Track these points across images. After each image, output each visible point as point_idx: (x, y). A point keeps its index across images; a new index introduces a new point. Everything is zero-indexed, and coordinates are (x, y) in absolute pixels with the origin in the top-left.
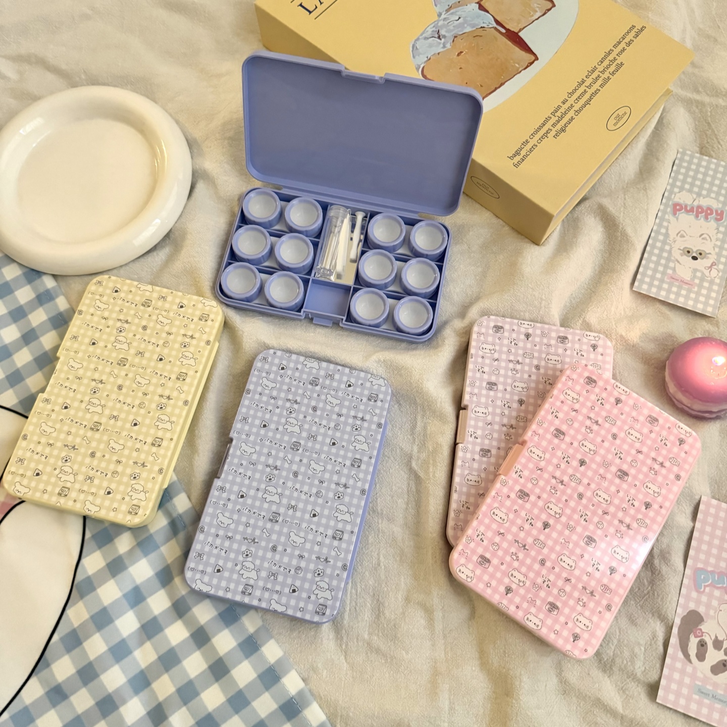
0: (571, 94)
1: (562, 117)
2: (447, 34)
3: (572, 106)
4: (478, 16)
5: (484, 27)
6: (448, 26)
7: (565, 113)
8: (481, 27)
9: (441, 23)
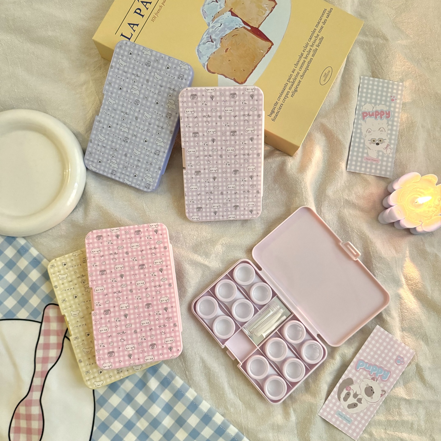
0: (296, 65)
1: (294, 82)
2: (216, 38)
3: (298, 73)
4: (232, 21)
5: (237, 28)
6: (216, 31)
7: (295, 79)
8: (236, 28)
9: (211, 30)
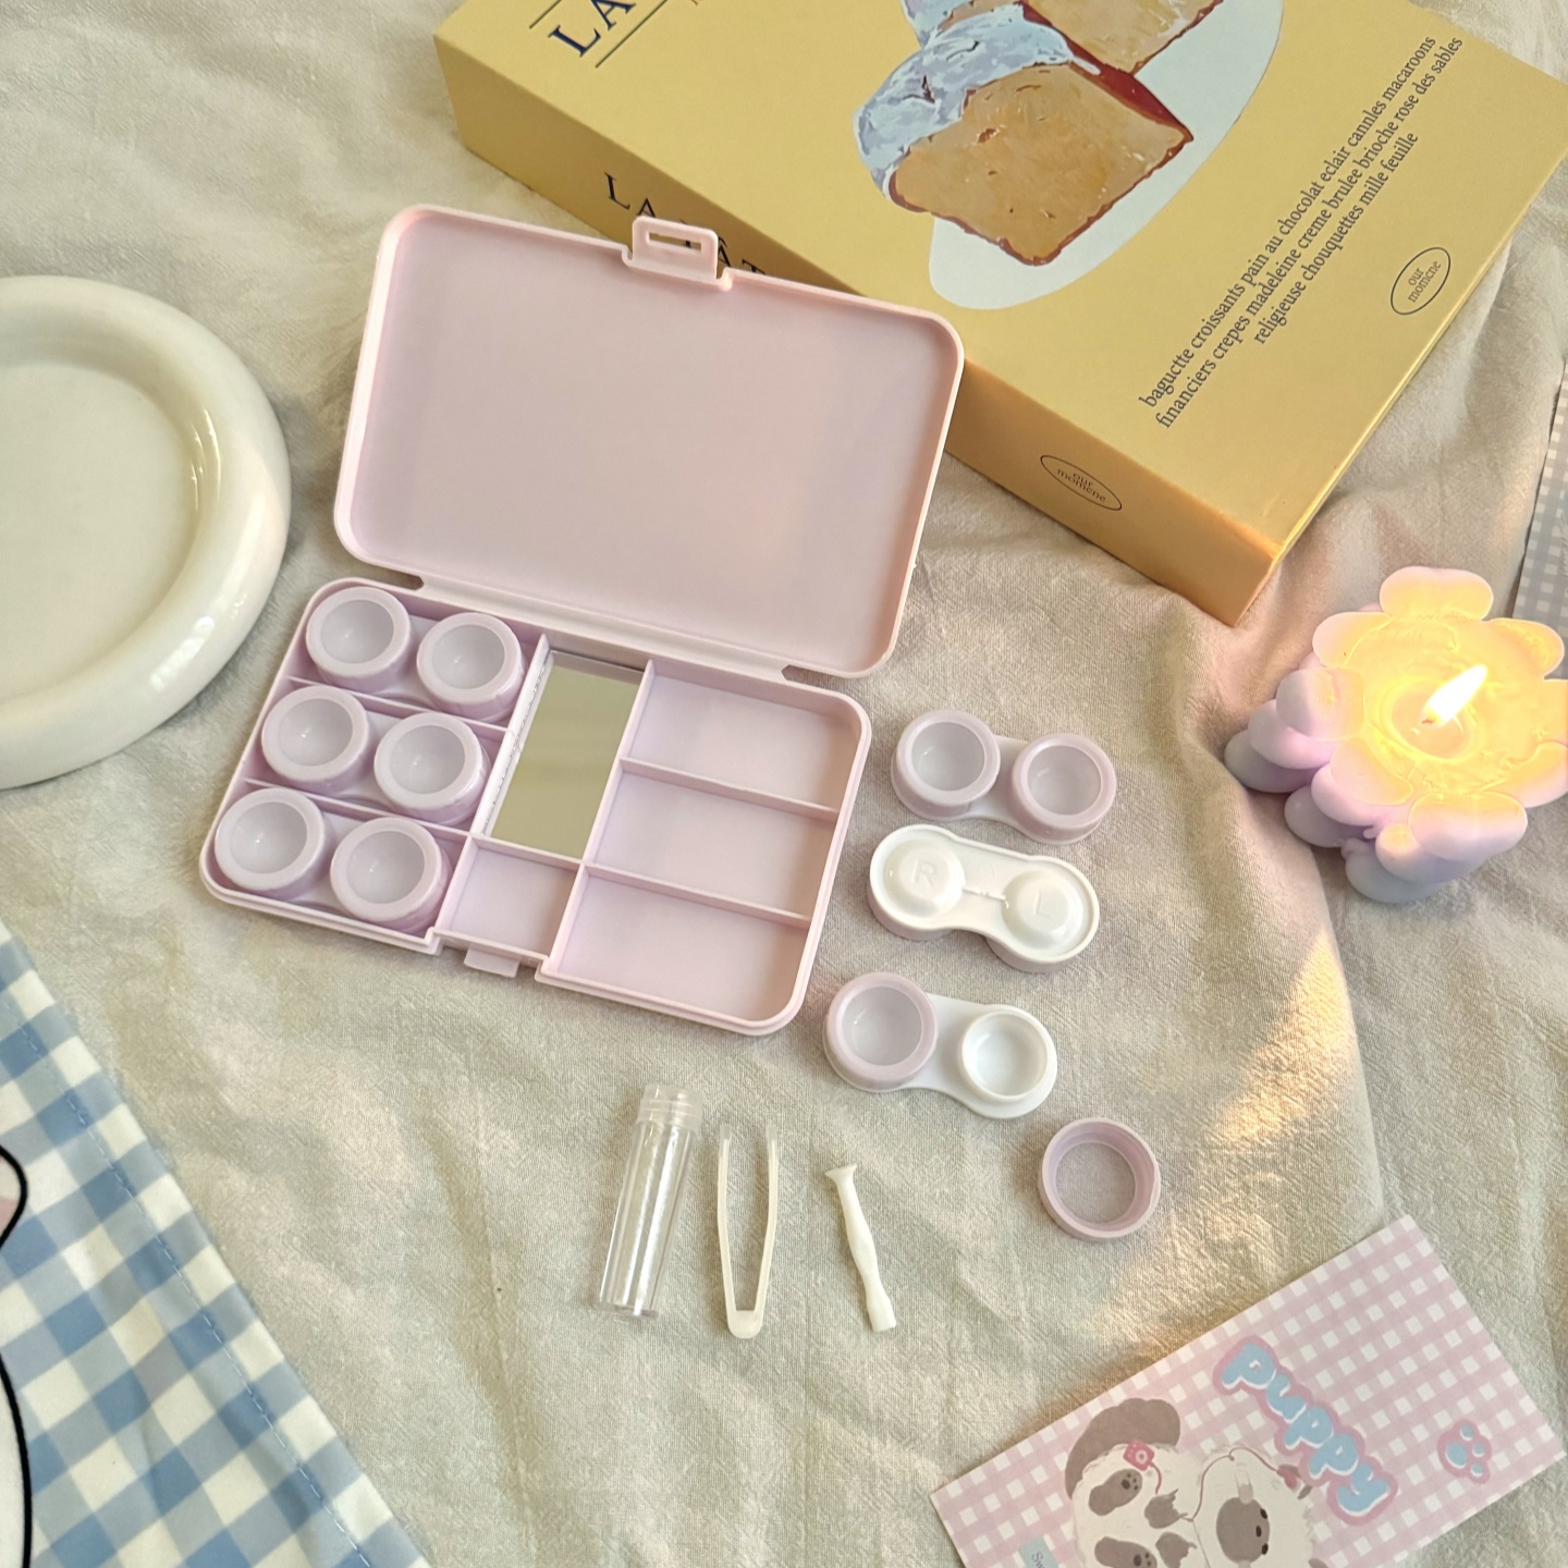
1: (1272, 286)
2: (947, 88)
3: (1294, 255)
5: (1042, 64)
6: (950, 65)
7: (1280, 275)
8: (1036, 64)
9: (927, 60)
